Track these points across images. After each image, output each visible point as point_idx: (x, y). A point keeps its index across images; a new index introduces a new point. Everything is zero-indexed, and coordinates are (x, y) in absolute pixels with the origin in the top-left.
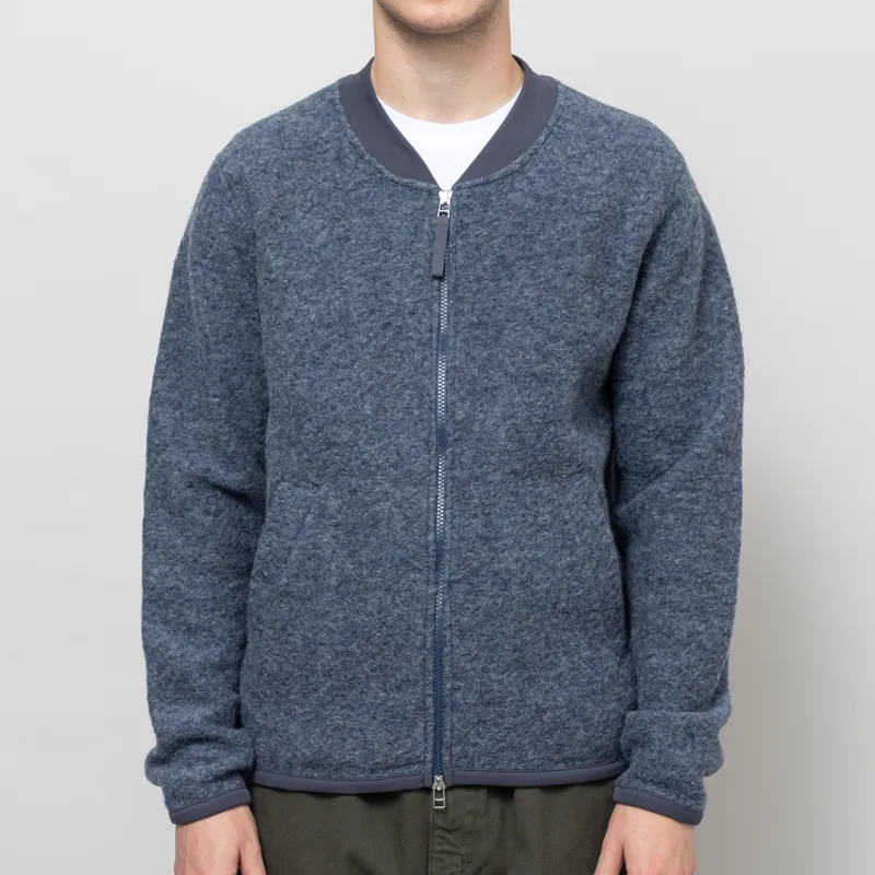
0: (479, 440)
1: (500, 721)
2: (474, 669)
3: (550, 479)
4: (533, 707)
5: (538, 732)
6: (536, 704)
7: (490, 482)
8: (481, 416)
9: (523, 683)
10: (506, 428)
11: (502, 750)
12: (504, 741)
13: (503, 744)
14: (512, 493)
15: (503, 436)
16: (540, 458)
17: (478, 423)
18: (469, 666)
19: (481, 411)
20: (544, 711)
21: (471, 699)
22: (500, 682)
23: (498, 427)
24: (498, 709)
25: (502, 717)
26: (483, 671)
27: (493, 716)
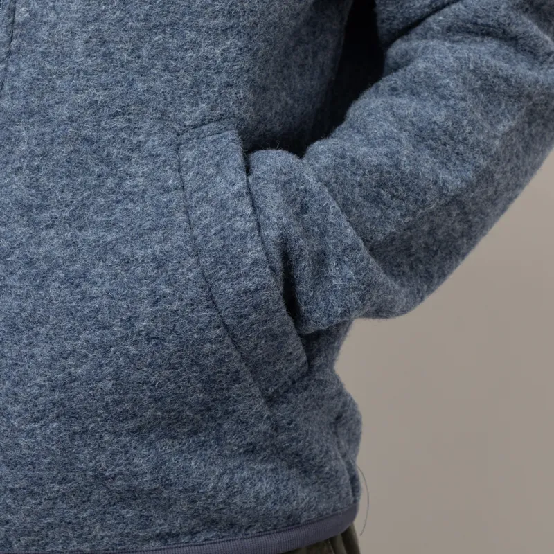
0: (45, 55)
1: (35, 488)
3: (160, 125)
7: (50, 120)
8: (52, 17)
9: (72, 440)
10: (86, 36)
11: (50, 526)
12: (49, 515)
13: (48, 520)
14: (86, 139)
15: (80, 49)
16: (139, 86)
17: (45, 28)
19: (53, 8)
22: (31, 434)
23: (74, 34)
27: (24, 483)
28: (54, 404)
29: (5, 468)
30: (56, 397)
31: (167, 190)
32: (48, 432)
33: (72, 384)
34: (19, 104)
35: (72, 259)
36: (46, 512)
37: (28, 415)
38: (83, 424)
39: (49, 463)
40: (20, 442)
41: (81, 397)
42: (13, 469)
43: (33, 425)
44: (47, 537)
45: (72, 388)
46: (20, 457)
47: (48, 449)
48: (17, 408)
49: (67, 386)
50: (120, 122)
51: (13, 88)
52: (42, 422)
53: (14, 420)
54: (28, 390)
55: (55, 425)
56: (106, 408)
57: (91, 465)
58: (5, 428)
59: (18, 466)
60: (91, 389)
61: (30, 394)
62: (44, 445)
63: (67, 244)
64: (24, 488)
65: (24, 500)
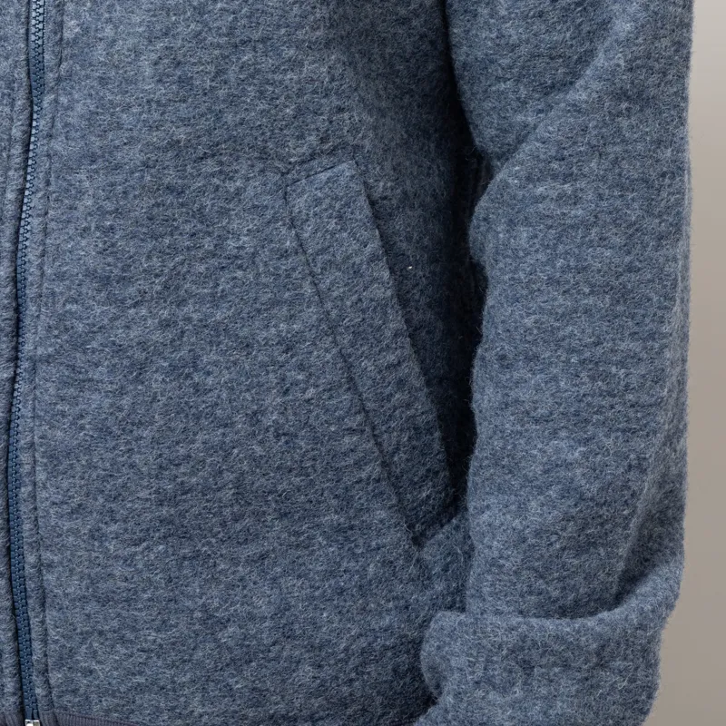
0: (103, 81)
2: (75, 532)
4: (198, 614)
5: (209, 664)
6: (205, 608)
8: (109, 31)
10: (154, 57)
14: (170, 189)
15: (148, 71)
17: (101, 46)
18: (67, 525)
19: (109, 20)
20: (224, 624)
21: (73, 589)
22: (129, 561)
23: (138, 54)
24: (124, 613)
25: (134, 629)
26: (93, 537)
27: (115, 623)
28: (161, 522)
29: (95, 603)
30: (164, 512)
31: (284, 255)
32: (152, 556)
33: (184, 497)
34: (76, 147)
35: (174, 345)
36: (137, 668)
37: (126, 536)
38: (195, 547)
39: (150, 600)
40: (115, 572)
41: (195, 510)
42: (104, 606)
43: (133, 549)
44: (133, 702)
45: (185, 501)
46: (114, 592)
47: (149, 580)
48: (114, 527)
49: (179, 498)
50: (210, 166)
51: (67, 125)
52: (145, 544)
53: (110, 542)
54: (129, 505)
55: (161, 547)
56: (223, 524)
57: (200, 602)
58: (96, 554)
59: (111, 603)
60: (208, 501)
61: (132, 510)
62: (146, 575)
63: (165, 325)
64: (115, 632)
65: (113, 647)
